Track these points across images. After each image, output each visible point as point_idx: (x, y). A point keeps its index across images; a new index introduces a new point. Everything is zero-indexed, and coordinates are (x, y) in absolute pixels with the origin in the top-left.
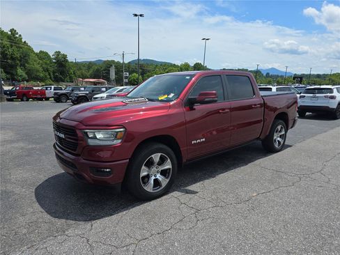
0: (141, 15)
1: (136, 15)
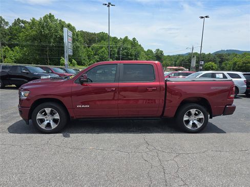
0: (206, 17)
1: (202, 17)
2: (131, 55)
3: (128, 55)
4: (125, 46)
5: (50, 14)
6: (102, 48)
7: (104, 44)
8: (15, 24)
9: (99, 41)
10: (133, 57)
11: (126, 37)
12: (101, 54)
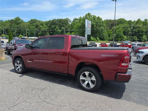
2: (142, 32)
3: (139, 32)
4: (138, 25)
5: (89, 13)
6: (119, 29)
7: (121, 26)
8: (73, 21)
9: (118, 24)
10: (144, 33)
11: (139, 20)
12: (118, 33)
